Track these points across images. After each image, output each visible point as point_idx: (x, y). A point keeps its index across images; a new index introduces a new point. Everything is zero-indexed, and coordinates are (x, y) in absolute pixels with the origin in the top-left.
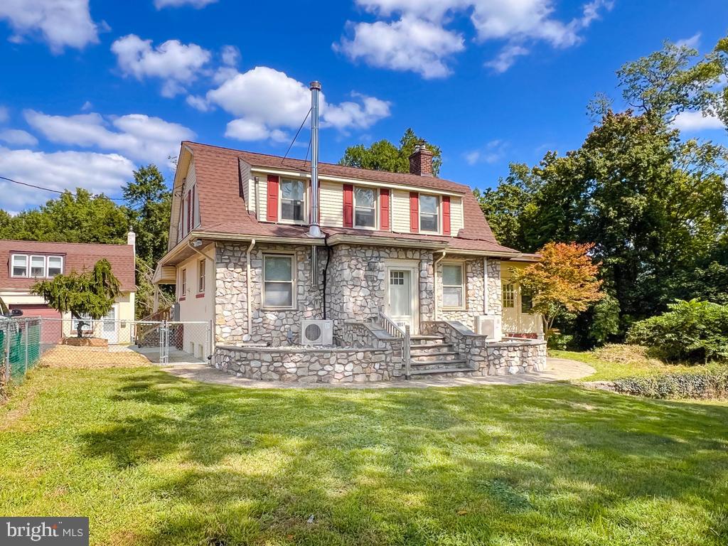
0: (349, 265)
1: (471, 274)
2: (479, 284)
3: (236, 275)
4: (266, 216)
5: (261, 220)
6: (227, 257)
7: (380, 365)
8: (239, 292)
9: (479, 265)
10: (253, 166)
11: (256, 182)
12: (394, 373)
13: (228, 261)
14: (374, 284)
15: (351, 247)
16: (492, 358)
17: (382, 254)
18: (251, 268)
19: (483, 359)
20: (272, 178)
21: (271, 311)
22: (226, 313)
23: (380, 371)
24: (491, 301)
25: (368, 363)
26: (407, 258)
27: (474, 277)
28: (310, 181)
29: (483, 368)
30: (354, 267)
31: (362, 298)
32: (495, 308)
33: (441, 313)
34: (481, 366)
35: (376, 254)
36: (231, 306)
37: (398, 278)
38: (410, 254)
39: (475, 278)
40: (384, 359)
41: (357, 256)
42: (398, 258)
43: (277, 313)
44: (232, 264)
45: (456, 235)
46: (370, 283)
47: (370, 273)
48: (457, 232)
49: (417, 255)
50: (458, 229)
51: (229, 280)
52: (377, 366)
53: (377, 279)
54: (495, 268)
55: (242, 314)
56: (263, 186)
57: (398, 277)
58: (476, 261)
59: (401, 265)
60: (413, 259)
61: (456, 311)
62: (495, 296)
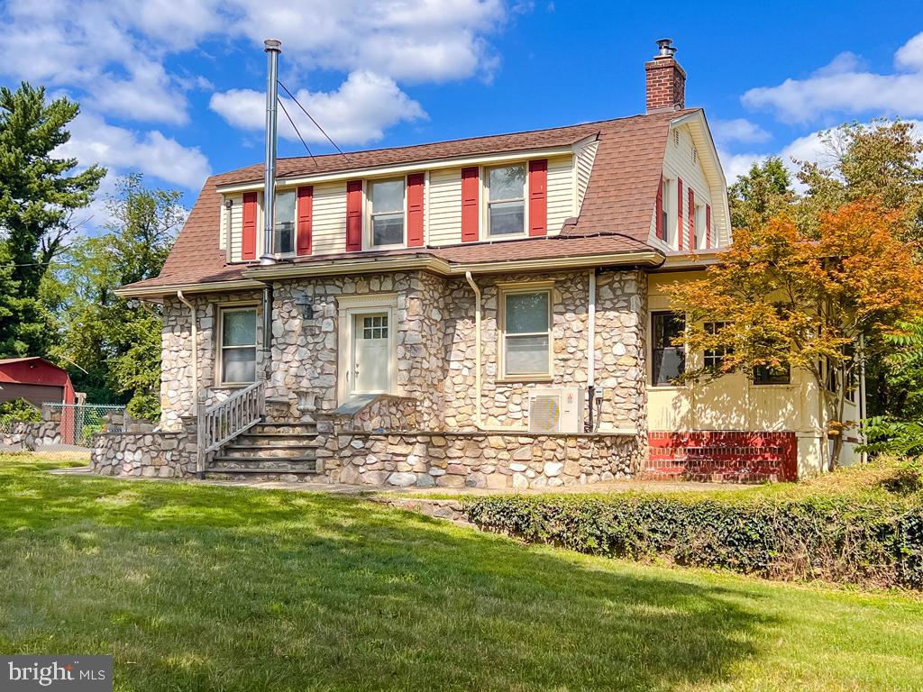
0: (280, 312)
1: (561, 308)
2: (577, 325)
3: (182, 341)
4: (240, 254)
5: (234, 260)
6: (173, 318)
7: (172, 455)
8: (185, 365)
9: (580, 286)
10: (219, 186)
11: (229, 208)
12: (189, 467)
13: (174, 323)
14: (316, 340)
15: (283, 285)
16: (347, 453)
17: (330, 289)
18: (198, 329)
19: (330, 454)
20: (250, 197)
21: (221, 389)
22: (171, 393)
23: (172, 464)
24: (609, 359)
25: (158, 451)
26: (371, 292)
27: (568, 311)
28: (263, 193)
29: (330, 470)
30: (286, 315)
31: (297, 364)
32: (618, 374)
33: (493, 386)
34: (327, 466)
35: (320, 290)
36: (177, 383)
37: (373, 328)
38: (375, 285)
39: (569, 316)
40: (175, 446)
41: (292, 298)
42: (356, 293)
43: (228, 392)
44: (178, 328)
45: (557, 233)
46: (310, 339)
47: (310, 323)
48: (561, 226)
49: (388, 285)
50: (563, 220)
51: (175, 349)
52: (168, 455)
53: (321, 332)
54: (622, 288)
55: (188, 394)
56: (238, 209)
57: (374, 326)
58: (572, 280)
59: (370, 304)
60: (380, 292)
61: (525, 383)
62: (619, 349)
